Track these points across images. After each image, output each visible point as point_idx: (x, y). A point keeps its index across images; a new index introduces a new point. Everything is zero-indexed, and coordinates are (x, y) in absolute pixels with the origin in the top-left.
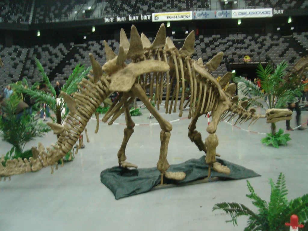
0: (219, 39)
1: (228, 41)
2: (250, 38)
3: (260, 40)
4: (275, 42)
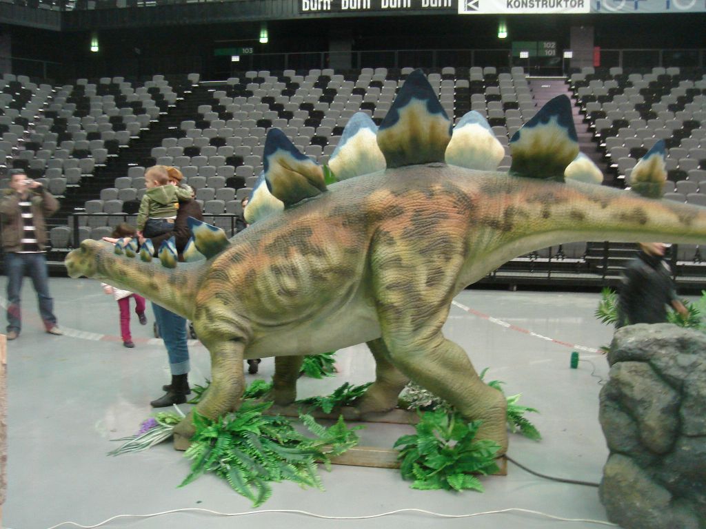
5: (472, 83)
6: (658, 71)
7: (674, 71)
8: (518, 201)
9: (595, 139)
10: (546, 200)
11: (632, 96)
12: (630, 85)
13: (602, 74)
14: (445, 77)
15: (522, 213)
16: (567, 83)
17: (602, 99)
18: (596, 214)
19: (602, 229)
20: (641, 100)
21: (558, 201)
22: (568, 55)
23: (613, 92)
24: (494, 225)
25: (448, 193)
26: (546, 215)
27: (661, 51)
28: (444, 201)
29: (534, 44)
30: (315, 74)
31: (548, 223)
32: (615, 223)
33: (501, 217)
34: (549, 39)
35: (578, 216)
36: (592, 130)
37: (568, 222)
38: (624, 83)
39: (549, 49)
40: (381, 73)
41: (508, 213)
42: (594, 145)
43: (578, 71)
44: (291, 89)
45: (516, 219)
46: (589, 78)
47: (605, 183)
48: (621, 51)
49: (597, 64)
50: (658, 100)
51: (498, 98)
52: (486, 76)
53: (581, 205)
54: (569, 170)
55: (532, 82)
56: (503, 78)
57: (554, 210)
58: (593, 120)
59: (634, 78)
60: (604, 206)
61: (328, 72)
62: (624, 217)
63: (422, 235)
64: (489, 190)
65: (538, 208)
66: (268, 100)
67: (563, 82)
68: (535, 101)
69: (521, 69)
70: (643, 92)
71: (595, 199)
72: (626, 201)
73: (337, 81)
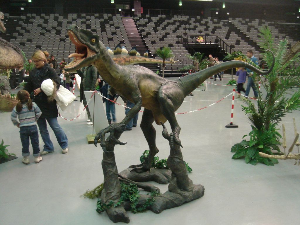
0: (165, 19)
1: (175, 22)
2: (193, 20)
3: (203, 22)
4: (217, 25)
5: (105, 20)
6: (160, 16)
7: (164, 16)
8: (131, 59)
9: (142, 38)
10: (134, 58)
11: (152, 25)
12: (151, 21)
13: (143, 17)
14: (96, 18)
15: (131, 60)
16: (133, 19)
17: (144, 26)
18: (140, 60)
19: (141, 62)
20: (155, 26)
21: (135, 58)
22: (133, 10)
23: (147, 23)
24: (128, 62)
25: (122, 58)
26: (134, 60)
27: (160, 10)
28: (122, 59)
29: (122, 5)
30: (52, 15)
31: (134, 61)
32: (142, 61)
33: (128, 60)
34: (127, 4)
35: (138, 60)
36: (141, 35)
37: (136, 61)
38: (150, 20)
39: (127, 7)
40: (75, 16)
41: (129, 60)
42: (142, 40)
43: (136, 16)
44: (46, 22)
45: (130, 61)
46: (140, 18)
47: (141, 56)
48: (149, 9)
49: (142, 13)
50: (159, 26)
51: (113, 25)
52: (109, 17)
53: (138, 59)
54: (136, 54)
55: (123, 19)
56: (114, 18)
57: (135, 59)
58: (141, 32)
59: (153, 18)
60: (141, 59)
61: (57, 15)
62: (143, 60)
63: (120, 63)
64: (127, 57)
65: (133, 59)
66: (39, 25)
67: (132, 19)
68: (124, 26)
69: (119, 15)
70: (155, 23)
71: (139, 58)
72: (143, 58)
73: (61, 19)
